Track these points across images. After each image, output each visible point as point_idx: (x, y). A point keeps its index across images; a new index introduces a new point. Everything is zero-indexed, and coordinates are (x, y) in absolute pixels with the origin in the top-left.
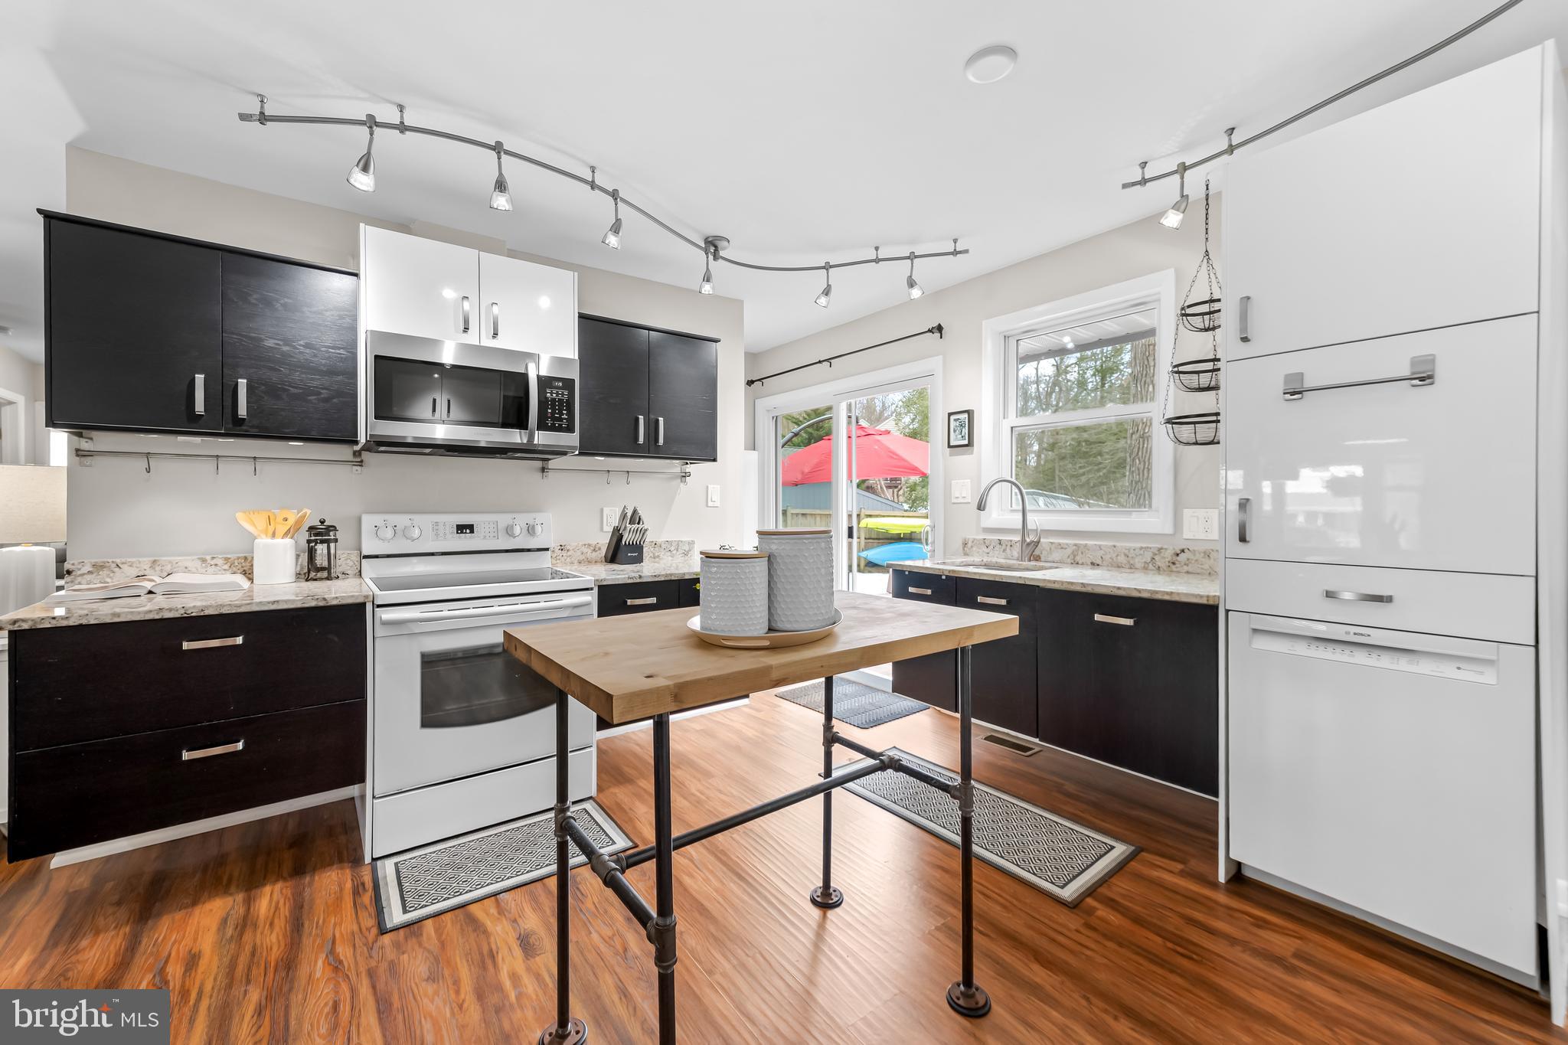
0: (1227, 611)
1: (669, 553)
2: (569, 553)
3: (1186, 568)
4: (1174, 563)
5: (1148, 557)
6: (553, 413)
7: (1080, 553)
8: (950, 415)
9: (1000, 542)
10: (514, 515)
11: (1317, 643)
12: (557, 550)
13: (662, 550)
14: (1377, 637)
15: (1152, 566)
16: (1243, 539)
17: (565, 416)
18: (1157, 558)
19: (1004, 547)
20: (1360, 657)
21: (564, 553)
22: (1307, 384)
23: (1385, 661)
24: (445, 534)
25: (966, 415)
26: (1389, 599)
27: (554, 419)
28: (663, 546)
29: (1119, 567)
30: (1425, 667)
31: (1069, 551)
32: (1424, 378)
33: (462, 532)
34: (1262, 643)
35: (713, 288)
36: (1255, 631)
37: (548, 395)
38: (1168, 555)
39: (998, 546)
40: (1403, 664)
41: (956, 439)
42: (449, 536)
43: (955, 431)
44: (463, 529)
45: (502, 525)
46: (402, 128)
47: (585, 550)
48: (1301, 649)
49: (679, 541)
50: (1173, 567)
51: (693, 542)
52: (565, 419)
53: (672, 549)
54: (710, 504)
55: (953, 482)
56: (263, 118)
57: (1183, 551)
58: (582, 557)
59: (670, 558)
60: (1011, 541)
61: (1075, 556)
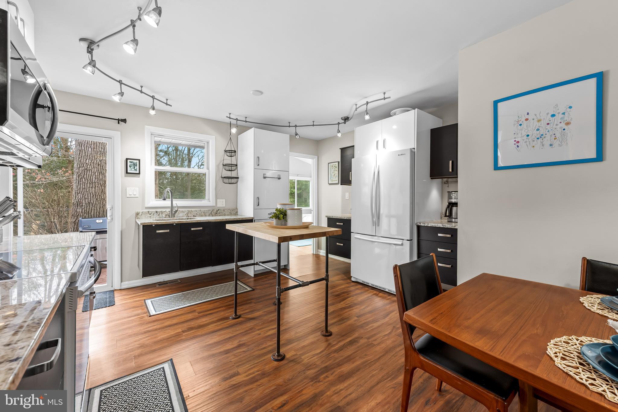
3: (219, 214)
4: (216, 213)
5: (210, 212)
7: (189, 213)
8: (127, 159)
9: (157, 212)
15: (211, 214)
18: (212, 212)
19: (158, 214)
25: (137, 161)
29: (202, 216)
31: (186, 213)
32: (279, 178)
38: (215, 211)
41: (131, 170)
43: (130, 167)
50: (216, 215)
55: (128, 187)
57: (218, 210)
60: (162, 211)
61: (188, 214)
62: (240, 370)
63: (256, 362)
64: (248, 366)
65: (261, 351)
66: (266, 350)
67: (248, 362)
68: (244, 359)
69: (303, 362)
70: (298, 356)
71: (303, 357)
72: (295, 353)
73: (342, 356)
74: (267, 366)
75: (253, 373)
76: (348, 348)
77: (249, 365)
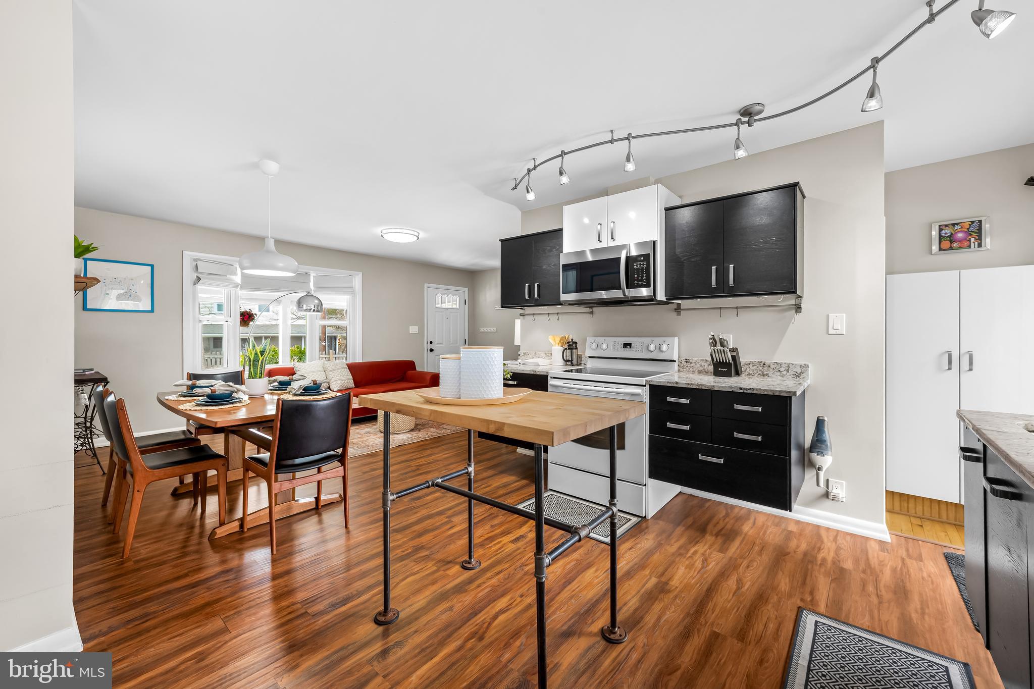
1: (779, 373)
2: (692, 365)
6: (638, 277)
10: (652, 339)
12: (683, 362)
13: (771, 370)
17: (645, 278)
21: (688, 365)
24: (618, 348)
27: (638, 280)
28: (772, 366)
33: (626, 348)
35: (746, 150)
37: (635, 266)
42: (620, 349)
44: (627, 345)
45: (645, 344)
46: (535, 168)
47: (703, 364)
49: (789, 364)
51: (807, 366)
52: (645, 279)
53: (782, 369)
54: (831, 331)
58: (701, 369)
59: (780, 378)
62: (512, 547)
63: (500, 555)
64: (507, 550)
65: (500, 569)
66: (494, 572)
67: (510, 554)
68: (518, 557)
69: (433, 563)
70: (443, 568)
71: (435, 568)
72: (448, 572)
73: (374, 576)
74: (481, 553)
75: (495, 545)
76: (357, 591)
77: (505, 551)
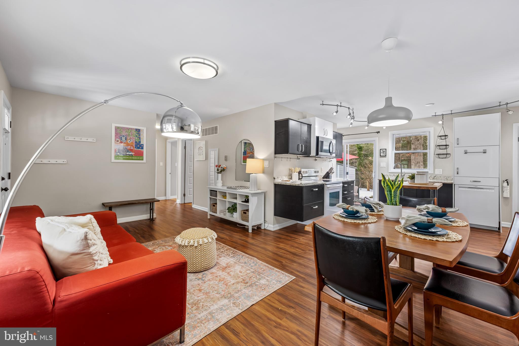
0: (454, 185)
3: (436, 179)
8: (380, 149)
11: (469, 188)
14: (478, 187)
16: (458, 174)
20: (476, 190)
22: (468, 152)
23: (479, 190)
25: (385, 150)
26: (480, 181)
30: (485, 190)
32: (485, 152)
34: (460, 189)
36: (459, 187)
38: (432, 177)
39: (393, 176)
40: (482, 190)
41: (382, 154)
43: (382, 153)
46: (341, 106)
48: (467, 189)
50: (434, 179)
55: (381, 163)
56: (323, 105)
57: (436, 176)
